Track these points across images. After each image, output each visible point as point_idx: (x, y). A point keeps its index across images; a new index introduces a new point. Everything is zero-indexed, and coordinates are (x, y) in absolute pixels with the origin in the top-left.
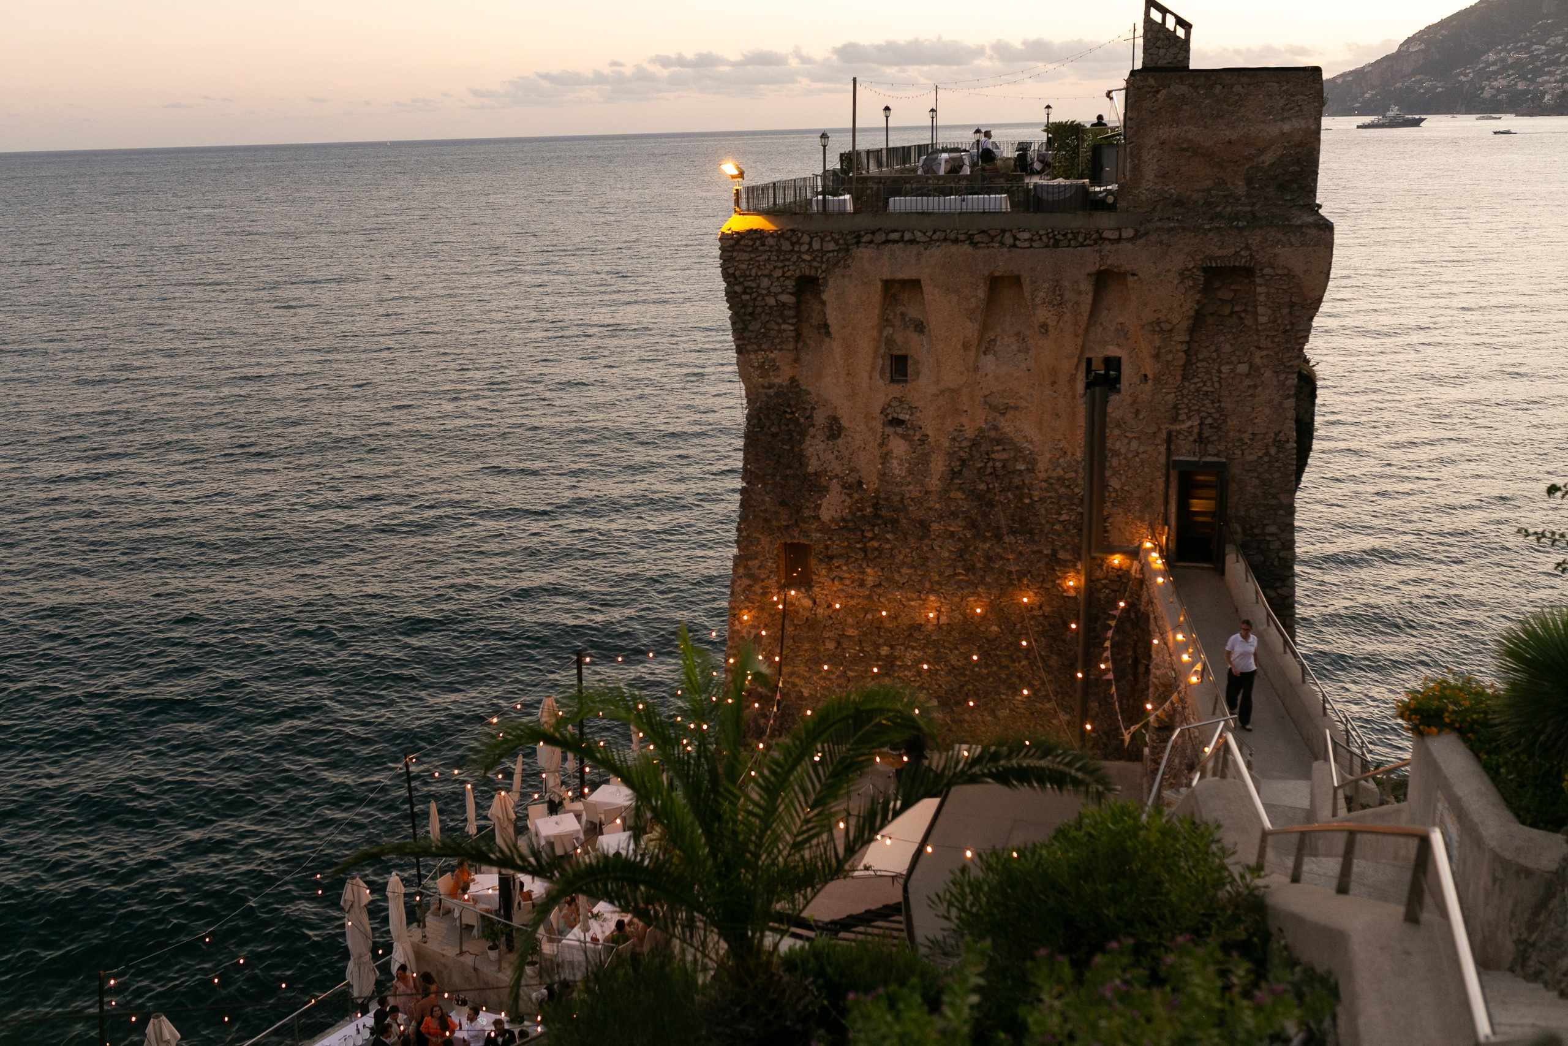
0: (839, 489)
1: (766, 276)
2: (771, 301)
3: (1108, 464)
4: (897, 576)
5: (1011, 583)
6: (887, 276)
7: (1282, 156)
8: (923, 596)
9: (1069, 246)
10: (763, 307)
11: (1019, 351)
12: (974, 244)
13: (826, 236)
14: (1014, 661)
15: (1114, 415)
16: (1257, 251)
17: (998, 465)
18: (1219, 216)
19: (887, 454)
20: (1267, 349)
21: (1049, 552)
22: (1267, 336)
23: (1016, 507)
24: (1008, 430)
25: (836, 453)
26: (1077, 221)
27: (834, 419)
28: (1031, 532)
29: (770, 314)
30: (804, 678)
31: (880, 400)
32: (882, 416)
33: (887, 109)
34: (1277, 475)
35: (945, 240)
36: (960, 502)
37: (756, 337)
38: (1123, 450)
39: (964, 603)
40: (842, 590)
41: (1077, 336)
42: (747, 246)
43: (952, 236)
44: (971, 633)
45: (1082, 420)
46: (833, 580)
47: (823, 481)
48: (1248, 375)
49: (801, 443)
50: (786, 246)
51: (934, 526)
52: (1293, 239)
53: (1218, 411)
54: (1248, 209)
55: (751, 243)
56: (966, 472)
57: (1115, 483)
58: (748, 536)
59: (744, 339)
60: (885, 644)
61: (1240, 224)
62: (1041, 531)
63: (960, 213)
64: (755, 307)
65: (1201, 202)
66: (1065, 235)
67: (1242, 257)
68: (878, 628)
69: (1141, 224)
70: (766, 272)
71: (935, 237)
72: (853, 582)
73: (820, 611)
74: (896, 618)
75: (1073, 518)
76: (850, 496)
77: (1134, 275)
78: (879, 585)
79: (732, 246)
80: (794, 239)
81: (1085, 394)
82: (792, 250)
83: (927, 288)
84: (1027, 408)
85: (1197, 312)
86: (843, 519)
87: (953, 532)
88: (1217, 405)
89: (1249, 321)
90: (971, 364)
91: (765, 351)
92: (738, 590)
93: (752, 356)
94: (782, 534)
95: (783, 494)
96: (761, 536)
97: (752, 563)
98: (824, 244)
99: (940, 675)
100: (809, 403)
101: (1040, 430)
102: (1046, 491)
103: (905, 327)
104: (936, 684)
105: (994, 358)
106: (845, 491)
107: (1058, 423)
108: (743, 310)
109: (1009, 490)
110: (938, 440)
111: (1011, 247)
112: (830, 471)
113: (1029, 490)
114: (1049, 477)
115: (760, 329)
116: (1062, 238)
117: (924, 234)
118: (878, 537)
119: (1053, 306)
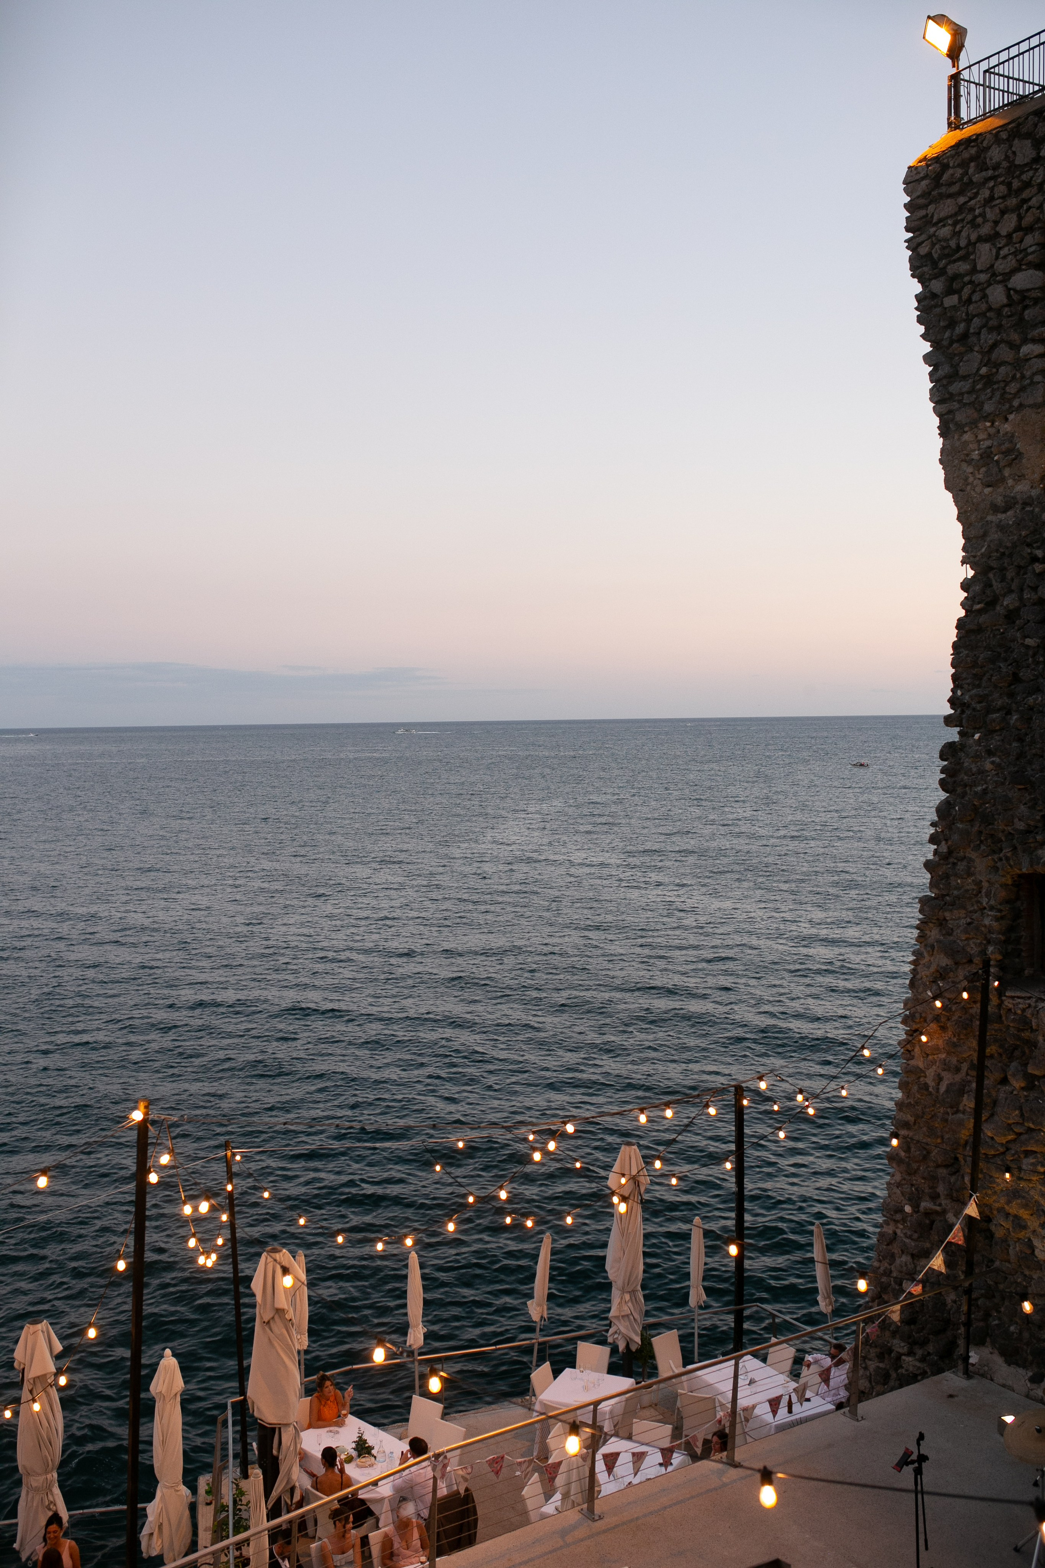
1: (987, 239)
2: (997, 296)
10: (984, 314)
29: (998, 328)
37: (973, 390)
50: (1024, 153)
55: (960, 171)
58: (951, 853)
59: (951, 397)
64: (969, 320)
70: (985, 230)
79: (925, 195)
91: (991, 418)
92: (924, 973)
93: (966, 437)
94: (1015, 848)
95: (1021, 755)
96: (973, 855)
97: (957, 918)
108: (948, 335)
115: (980, 368)
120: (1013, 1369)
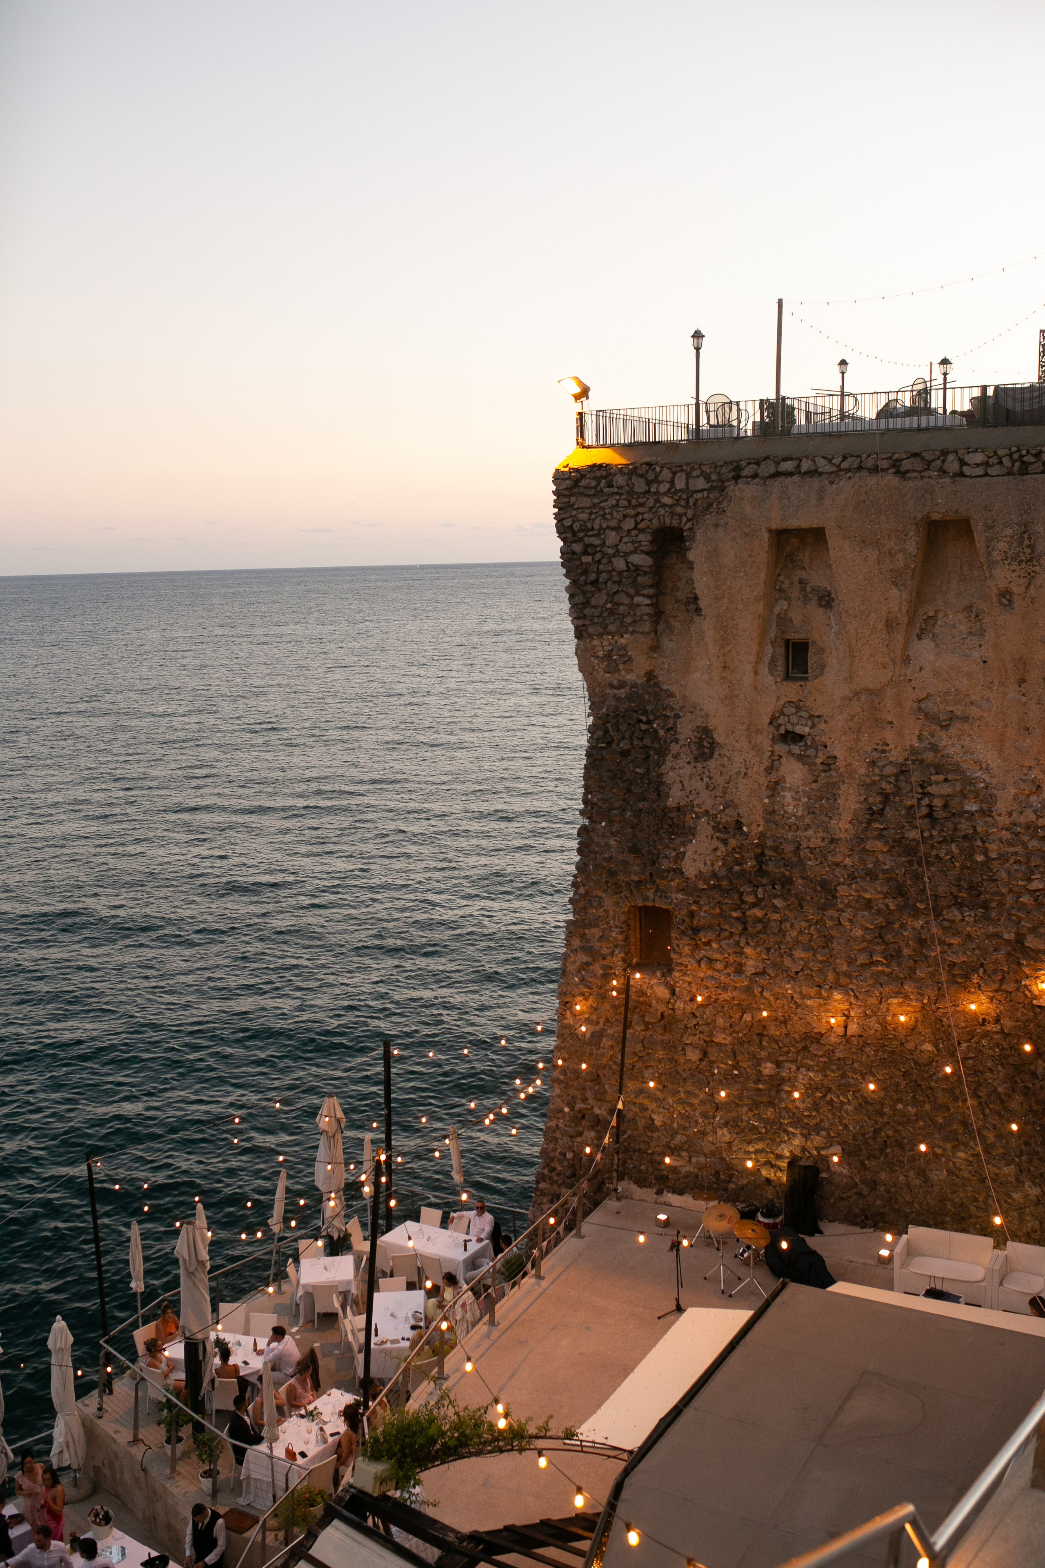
0: (710, 831)
1: (613, 529)
2: (619, 564)
4: (787, 962)
5: (952, 981)
6: (777, 524)
8: (824, 993)
10: (609, 572)
11: (970, 633)
12: (902, 474)
13: (693, 469)
17: (938, 803)
19: (777, 783)
21: (1013, 936)
23: (963, 867)
24: (951, 751)
25: (706, 779)
27: (705, 732)
28: (985, 906)
29: (619, 583)
30: (656, 1099)
31: (768, 705)
32: (772, 729)
35: (860, 468)
36: (881, 857)
37: (600, 616)
39: (883, 1007)
40: (712, 977)
42: (587, 487)
43: (870, 463)
44: (893, 1052)
46: (699, 962)
47: (689, 821)
49: (659, 764)
50: (640, 485)
51: (842, 890)
55: (593, 483)
56: (889, 813)
58: (587, 893)
59: (585, 617)
60: (769, 1059)
62: (1001, 904)
64: (599, 573)
68: (760, 1035)
70: (613, 523)
71: (845, 465)
72: (726, 967)
73: (680, 1005)
74: (785, 1022)
76: (725, 842)
78: (763, 973)
79: (568, 489)
80: (651, 476)
82: (648, 492)
83: (833, 540)
84: (981, 718)
86: (714, 875)
87: (869, 901)
90: (899, 653)
91: (612, 634)
92: (571, 968)
93: (596, 642)
94: (631, 891)
95: (634, 836)
96: (603, 895)
97: (594, 933)
98: (691, 481)
99: (846, 1111)
100: (673, 709)
101: (1000, 751)
102: (1010, 844)
103: (806, 599)
104: (841, 1123)
105: (932, 644)
106: (718, 834)
107: (1028, 741)
108: (583, 578)
109: (953, 841)
110: (850, 765)
111: (956, 475)
112: (698, 806)
113: (983, 842)
114: (1015, 824)
115: (606, 603)
116: (1032, 459)
117: (830, 461)
118: (763, 903)
119: (1020, 563)
120: (644, 1190)
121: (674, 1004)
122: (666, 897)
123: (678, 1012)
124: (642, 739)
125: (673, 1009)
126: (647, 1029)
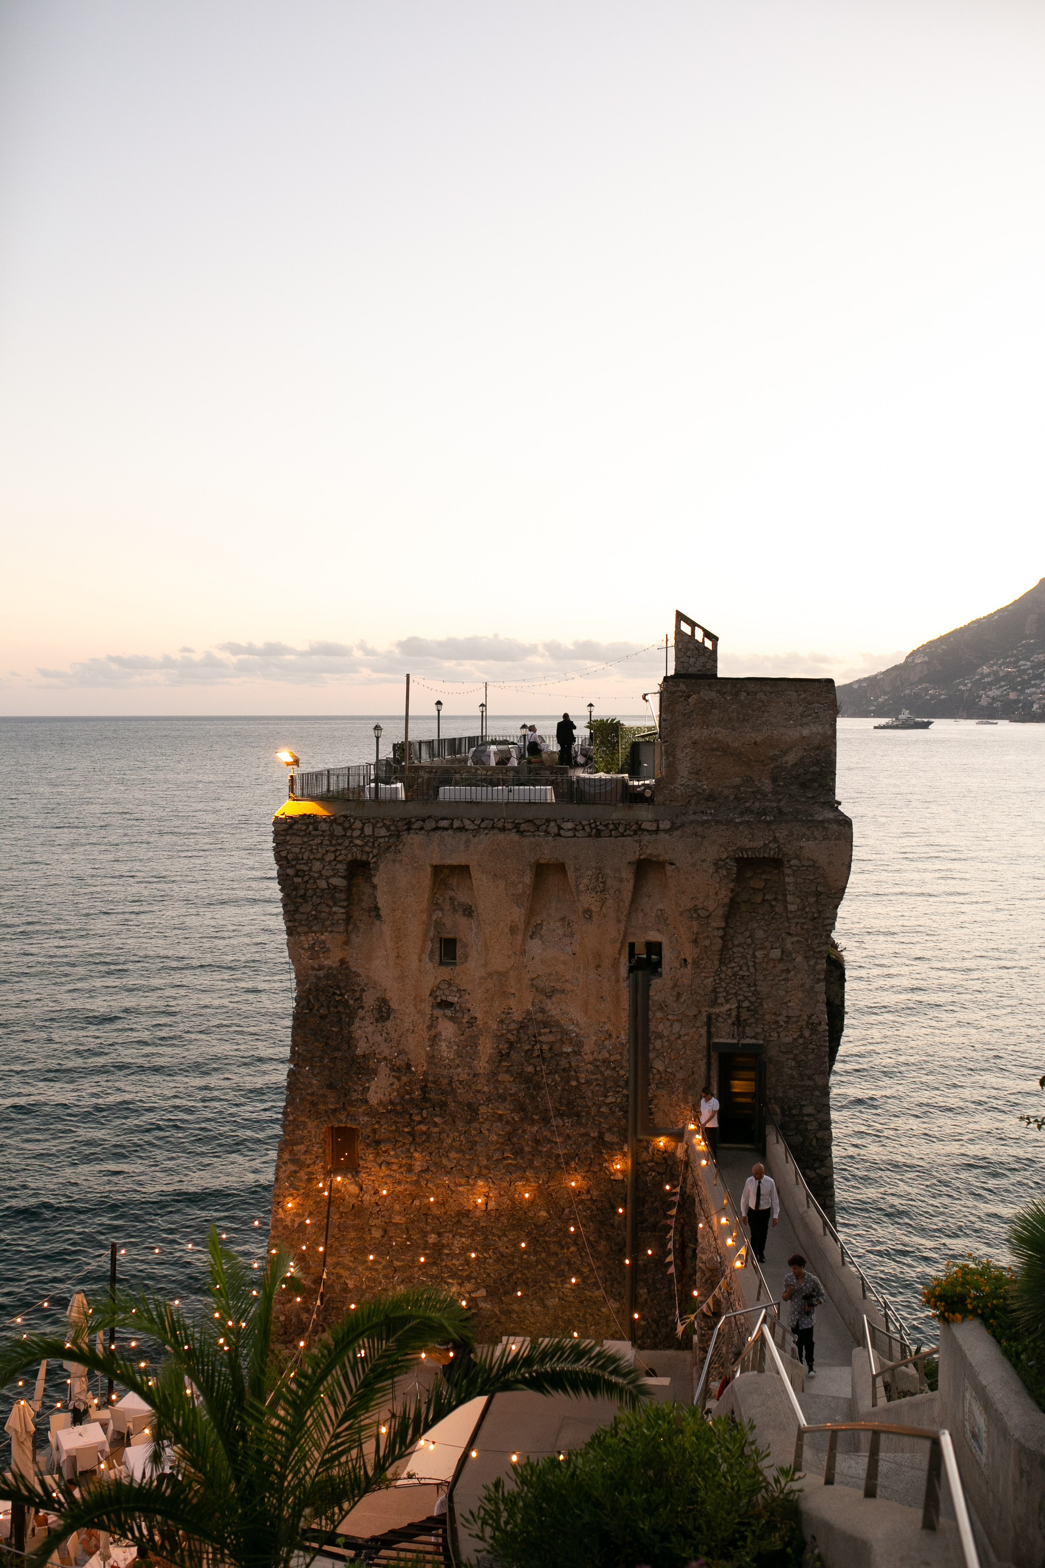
0: (388, 1071)
1: (318, 860)
2: (323, 884)
3: (651, 1047)
4: (445, 1161)
5: (558, 1166)
6: (437, 862)
7: (803, 757)
8: (471, 1182)
9: (610, 836)
10: (314, 889)
11: (565, 935)
12: (521, 833)
13: (377, 822)
14: (562, 1248)
15: (656, 998)
16: (784, 844)
17: (546, 1047)
18: (748, 810)
19: (435, 1036)
20: (797, 935)
21: (596, 1134)
22: (797, 923)
23: (564, 1090)
24: (554, 1013)
25: (384, 1035)
26: (618, 813)
27: (384, 1001)
28: (578, 1115)
29: (321, 897)
30: (349, 1269)
31: (429, 982)
32: (431, 999)
33: (439, 703)
34: (811, 1057)
35: (493, 828)
36: (508, 1085)
37: (307, 919)
38: (666, 1033)
39: (512, 1188)
40: (390, 1176)
41: (619, 921)
42: (300, 830)
43: (500, 825)
44: (520, 1219)
45: (625, 1003)
46: (380, 1165)
47: (372, 1064)
48: (781, 960)
49: (350, 1024)
50: (338, 831)
51: (483, 1109)
52: (816, 834)
53: (754, 995)
54: (775, 804)
55: (304, 827)
56: (514, 1055)
57: (658, 1065)
58: (295, 1120)
59: (295, 920)
60: (433, 1232)
61: (768, 818)
62: (588, 1113)
63: (507, 803)
64: (306, 890)
65: (732, 797)
66: (606, 825)
67: (771, 849)
68: (426, 1215)
69: (677, 816)
70: (319, 856)
71: (483, 825)
72: (400, 1167)
73: (367, 1197)
74: (444, 1204)
75: (619, 1100)
76: (399, 1079)
77: (672, 864)
78: (427, 1170)
79: (284, 831)
80: (347, 825)
81: (628, 978)
82: (345, 835)
83: (475, 873)
84: (573, 991)
85: (732, 899)
86: (391, 1102)
87: (501, 1115)
88: (753, 989)
89: (779, 908)
90: (519, 948)
91: (315, 932)
92: (283, 1176)
93: (303, 938)
94: (329, 1118)
95: (331, 1077)
96: (307, 1120)
97: (300, 1149)
98: (376, 829)
99: (488, 1264)
100: (359, 985)
101: (586, 1012)
102: (593, 1073)
103: (455, 910)
104: (485, 1273)
105: (540, 942)
106: (394, 1074)
107: (603, 1005)
108: (294, 893)
109: (556, 1072)
110: (487, 1023)
111: (555, 835)
112: (379, 1053)
113: (576, 1072)
114: (595, 1060)
115: (311, 911)
116: (604, 828)
117: (473, 822)
118: (427, 1121)
119: (597, 892)
121: (362, 1197)
122: (356, 1120)
123: (366, 1203)
124: (336, 1007)
125: (361, 1201)
126: (341, 1217)
